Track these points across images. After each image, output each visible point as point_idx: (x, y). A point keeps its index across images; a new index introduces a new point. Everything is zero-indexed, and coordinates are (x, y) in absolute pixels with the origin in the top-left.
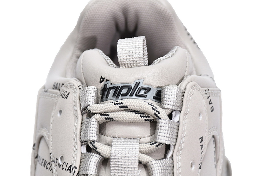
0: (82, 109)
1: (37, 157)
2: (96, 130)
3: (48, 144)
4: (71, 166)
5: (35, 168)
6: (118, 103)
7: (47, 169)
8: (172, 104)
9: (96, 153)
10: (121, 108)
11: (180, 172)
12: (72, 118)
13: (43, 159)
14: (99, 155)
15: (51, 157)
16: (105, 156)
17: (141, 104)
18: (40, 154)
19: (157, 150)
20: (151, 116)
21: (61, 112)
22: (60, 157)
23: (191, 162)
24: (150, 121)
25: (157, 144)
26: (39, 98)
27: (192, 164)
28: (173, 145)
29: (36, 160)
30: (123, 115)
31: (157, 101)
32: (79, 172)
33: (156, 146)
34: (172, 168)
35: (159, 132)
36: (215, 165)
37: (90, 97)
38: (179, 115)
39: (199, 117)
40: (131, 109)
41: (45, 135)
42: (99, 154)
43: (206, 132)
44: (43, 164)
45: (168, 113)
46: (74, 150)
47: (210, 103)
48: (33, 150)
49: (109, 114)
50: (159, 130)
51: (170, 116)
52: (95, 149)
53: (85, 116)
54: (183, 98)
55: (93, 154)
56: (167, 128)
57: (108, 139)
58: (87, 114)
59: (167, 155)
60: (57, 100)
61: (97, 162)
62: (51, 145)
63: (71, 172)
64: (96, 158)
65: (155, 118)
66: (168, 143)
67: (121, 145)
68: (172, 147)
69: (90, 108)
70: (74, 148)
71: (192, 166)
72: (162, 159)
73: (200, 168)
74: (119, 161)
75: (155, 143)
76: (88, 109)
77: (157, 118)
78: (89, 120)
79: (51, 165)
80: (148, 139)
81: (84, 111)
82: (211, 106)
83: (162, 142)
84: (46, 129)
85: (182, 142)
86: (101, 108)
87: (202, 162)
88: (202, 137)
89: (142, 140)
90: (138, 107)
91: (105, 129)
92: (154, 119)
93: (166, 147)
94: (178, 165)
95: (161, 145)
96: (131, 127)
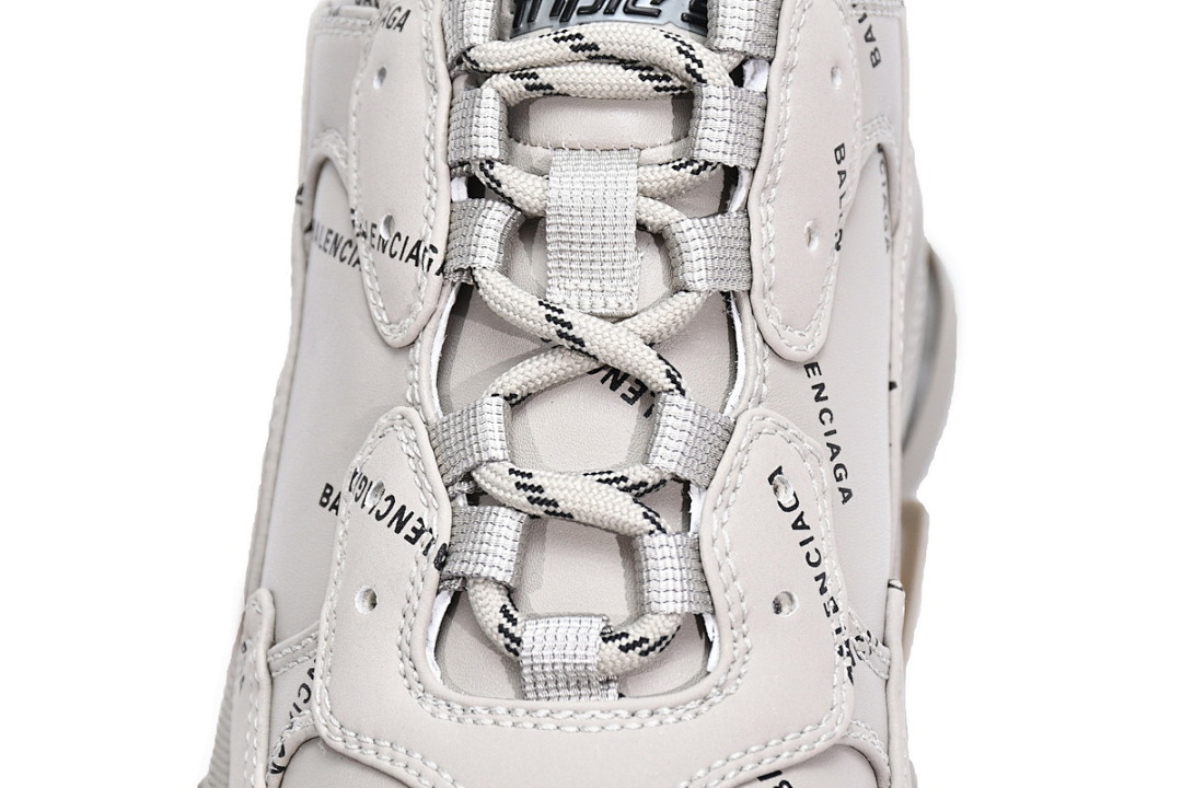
0: (449, 61)
1: (310, 228)
2: (496, 124)
3: (344, 181)
4: (418, 244)
5: (306, 264)
6: (567, 34)
7: (342, 260)
8: (742, 34)
9: (499, 200)
10: (577, 52)
11: (772, 256)
12: (421, 89)
13: (331, 232)
14: (509, 207)
15: (353, 221)
16: (527, 209)
17: (641, 38)
18: (318, 217)
19: (696, 187)
20: (677, 76)
21: (382, 73)
22: (384, 219)
23: (808, 224)
24: (670, 92)
25: (696, 166)
26: (312, 40)
27: (809, 230)
28: (746, 169)
29: (308, 236)
30: (583, 75)
31: (694, 29)
32: (445, 262)
33: (693, 172)
34: (747, 244)
35: (701, 127)
36: (887, 241)
37: (475, 20)
38: (766, 74)
39: (832, 80)
40: (608, 54)
41: (334, 151)
42: (509, 201)
43: (856, 130)
44: (329, 246)
45: (731, 67)
46: (428, 192)
47: (869, 39)
48: (298, 206)
49: (539, 71)
50: (703, 121)
51: (737, 76)
52: (494, 185)
53: (461, 82)
54: (778, 19)
55: (490, 203)
56: (728, 112)
57: (538, 154)
58: (466, 76)
59: (728, 202)
60: (369, 36)
61: (502, 226)
62: (355, 183)
63: (420, 264)
64: (499, 215)
65: (689, 82)
66: (731, 162)
67: (577, 173)
68: (745, 177)
69: (477, 54)
70: (429, 187)
71: (810, 238)
72: (714, 215)
73: (838, 248)
74: (574, 222)
75: (691, 162)
76: (469, 59)
77: (694, 80)
78: (476, 94)
79: (356, 248)
80: (667, 152)
81: (457, 67)
82: (871, 46)
83: (711, 157)
84: (336, 133)
85: (775, 160)
86: (513, 52)
87: (842, 227)
88: (843, 146)
89: (647, 154)
90: (632, 46)
91: (528, 124)
92: (685, 84)
93: (725, 176)
94: (764, 233)
95: (709, 168)
96: (612, 113)
